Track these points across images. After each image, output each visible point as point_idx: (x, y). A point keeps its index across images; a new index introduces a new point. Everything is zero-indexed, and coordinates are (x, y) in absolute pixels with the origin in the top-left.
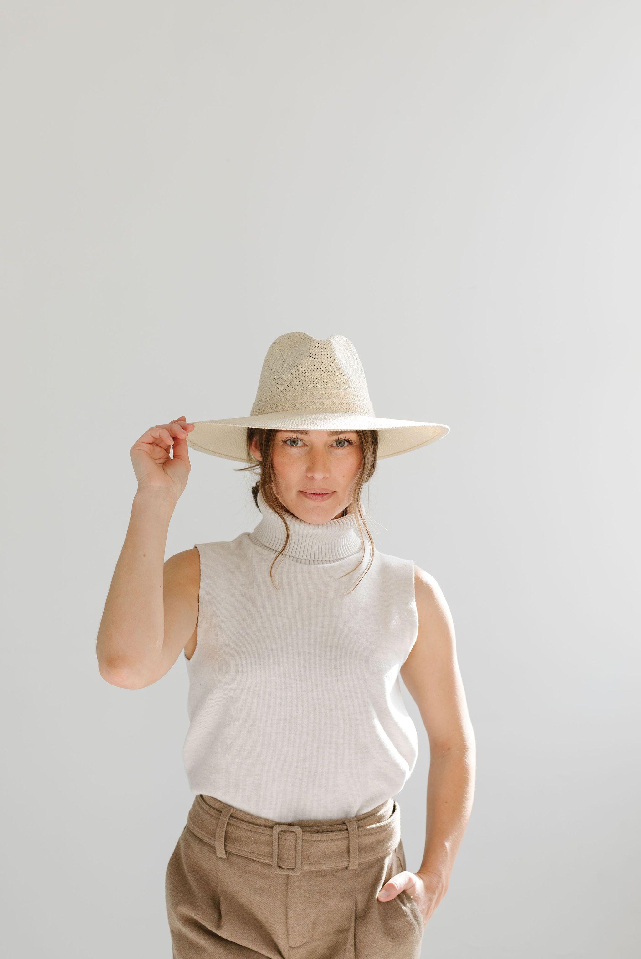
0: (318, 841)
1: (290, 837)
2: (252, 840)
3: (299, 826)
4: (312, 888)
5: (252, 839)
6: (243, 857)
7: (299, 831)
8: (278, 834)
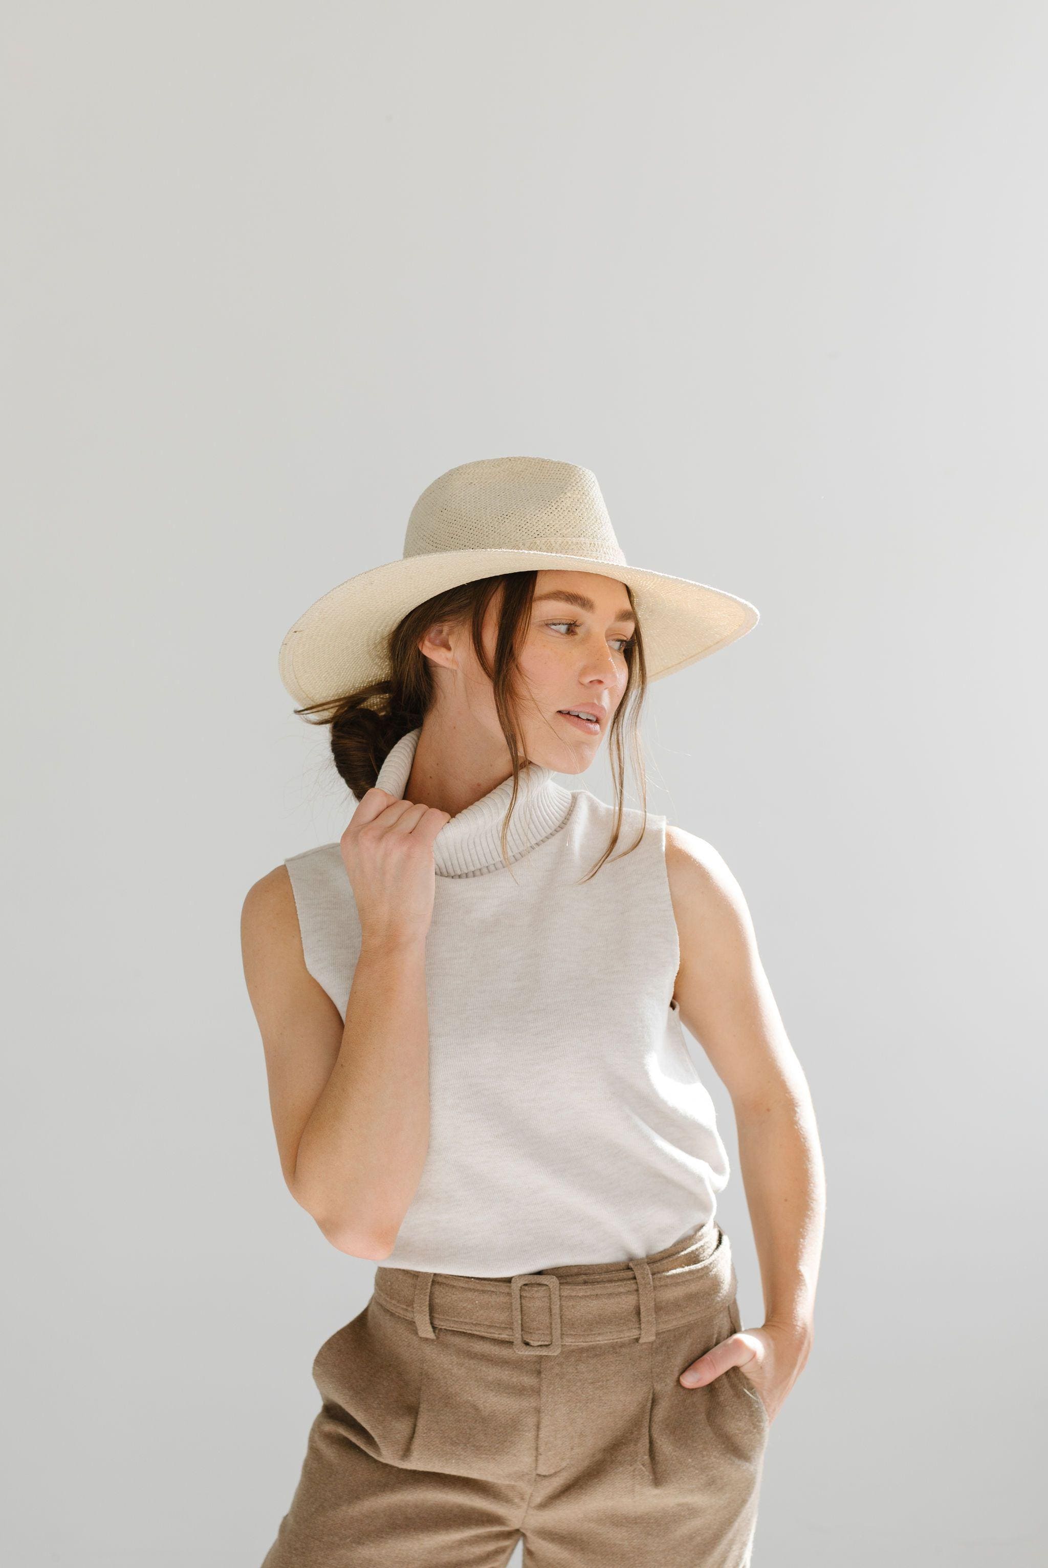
0: (588, 1296)
1: (540, 1294)
2: (476, 1304)
3: (554, 1275)
4: (582, 1376)
5: (477, 1302)
6: (464, 1333)
7: (554, 1283)
8: (520, 1290)
